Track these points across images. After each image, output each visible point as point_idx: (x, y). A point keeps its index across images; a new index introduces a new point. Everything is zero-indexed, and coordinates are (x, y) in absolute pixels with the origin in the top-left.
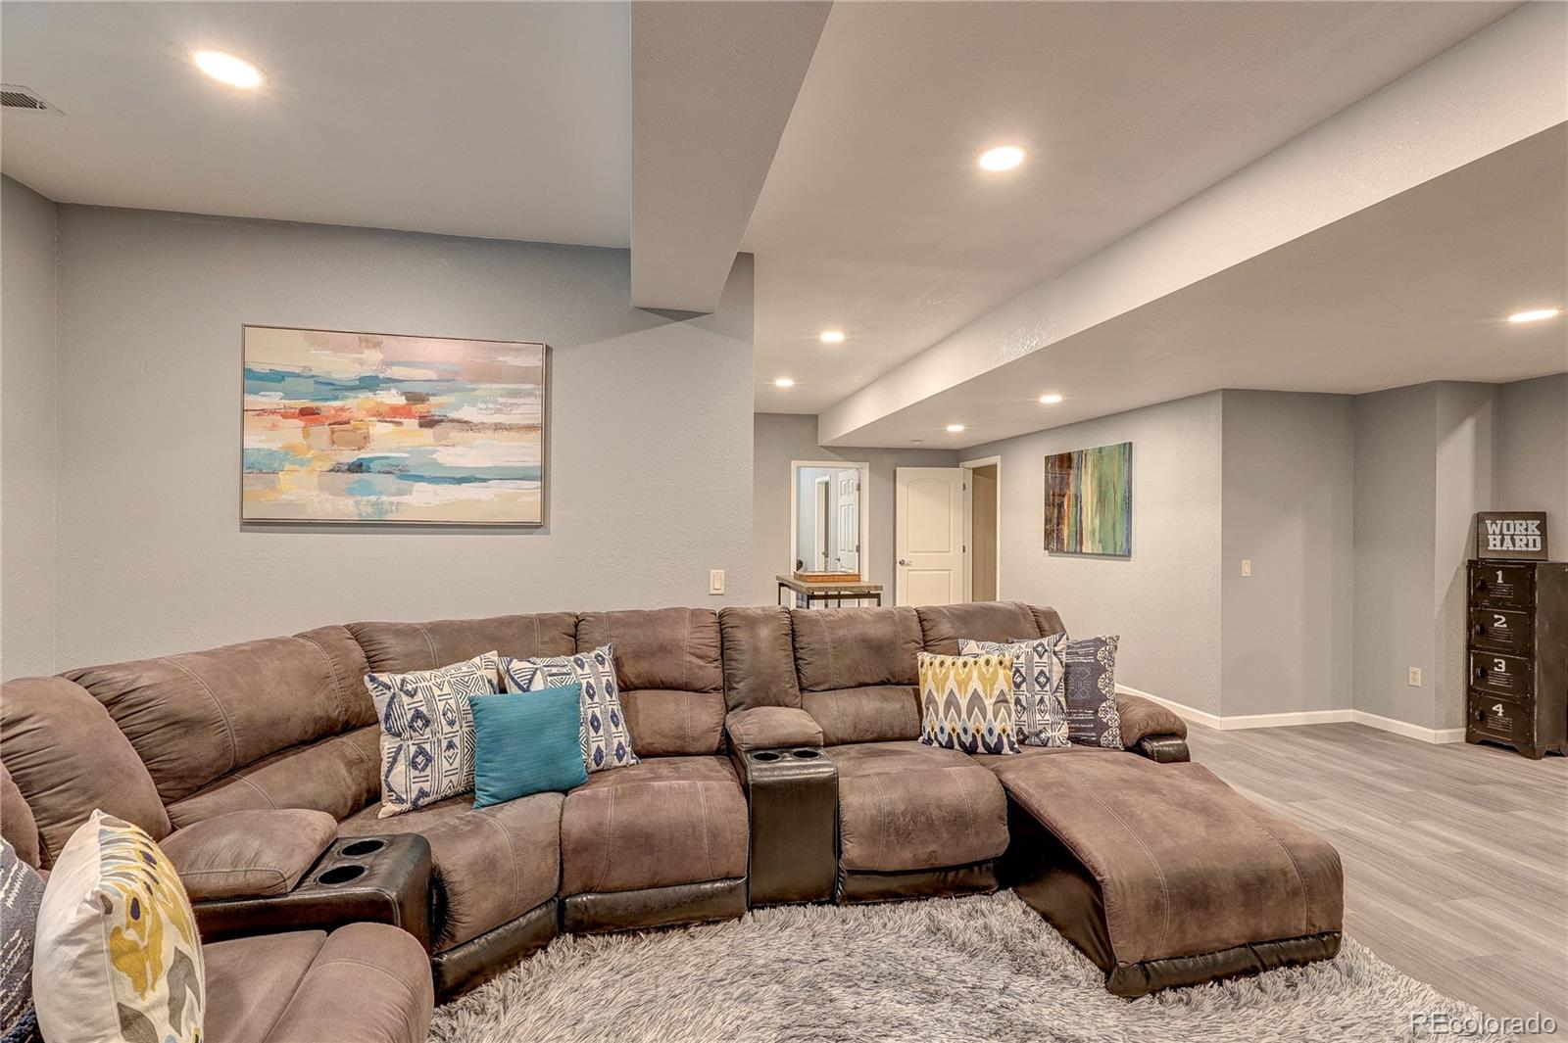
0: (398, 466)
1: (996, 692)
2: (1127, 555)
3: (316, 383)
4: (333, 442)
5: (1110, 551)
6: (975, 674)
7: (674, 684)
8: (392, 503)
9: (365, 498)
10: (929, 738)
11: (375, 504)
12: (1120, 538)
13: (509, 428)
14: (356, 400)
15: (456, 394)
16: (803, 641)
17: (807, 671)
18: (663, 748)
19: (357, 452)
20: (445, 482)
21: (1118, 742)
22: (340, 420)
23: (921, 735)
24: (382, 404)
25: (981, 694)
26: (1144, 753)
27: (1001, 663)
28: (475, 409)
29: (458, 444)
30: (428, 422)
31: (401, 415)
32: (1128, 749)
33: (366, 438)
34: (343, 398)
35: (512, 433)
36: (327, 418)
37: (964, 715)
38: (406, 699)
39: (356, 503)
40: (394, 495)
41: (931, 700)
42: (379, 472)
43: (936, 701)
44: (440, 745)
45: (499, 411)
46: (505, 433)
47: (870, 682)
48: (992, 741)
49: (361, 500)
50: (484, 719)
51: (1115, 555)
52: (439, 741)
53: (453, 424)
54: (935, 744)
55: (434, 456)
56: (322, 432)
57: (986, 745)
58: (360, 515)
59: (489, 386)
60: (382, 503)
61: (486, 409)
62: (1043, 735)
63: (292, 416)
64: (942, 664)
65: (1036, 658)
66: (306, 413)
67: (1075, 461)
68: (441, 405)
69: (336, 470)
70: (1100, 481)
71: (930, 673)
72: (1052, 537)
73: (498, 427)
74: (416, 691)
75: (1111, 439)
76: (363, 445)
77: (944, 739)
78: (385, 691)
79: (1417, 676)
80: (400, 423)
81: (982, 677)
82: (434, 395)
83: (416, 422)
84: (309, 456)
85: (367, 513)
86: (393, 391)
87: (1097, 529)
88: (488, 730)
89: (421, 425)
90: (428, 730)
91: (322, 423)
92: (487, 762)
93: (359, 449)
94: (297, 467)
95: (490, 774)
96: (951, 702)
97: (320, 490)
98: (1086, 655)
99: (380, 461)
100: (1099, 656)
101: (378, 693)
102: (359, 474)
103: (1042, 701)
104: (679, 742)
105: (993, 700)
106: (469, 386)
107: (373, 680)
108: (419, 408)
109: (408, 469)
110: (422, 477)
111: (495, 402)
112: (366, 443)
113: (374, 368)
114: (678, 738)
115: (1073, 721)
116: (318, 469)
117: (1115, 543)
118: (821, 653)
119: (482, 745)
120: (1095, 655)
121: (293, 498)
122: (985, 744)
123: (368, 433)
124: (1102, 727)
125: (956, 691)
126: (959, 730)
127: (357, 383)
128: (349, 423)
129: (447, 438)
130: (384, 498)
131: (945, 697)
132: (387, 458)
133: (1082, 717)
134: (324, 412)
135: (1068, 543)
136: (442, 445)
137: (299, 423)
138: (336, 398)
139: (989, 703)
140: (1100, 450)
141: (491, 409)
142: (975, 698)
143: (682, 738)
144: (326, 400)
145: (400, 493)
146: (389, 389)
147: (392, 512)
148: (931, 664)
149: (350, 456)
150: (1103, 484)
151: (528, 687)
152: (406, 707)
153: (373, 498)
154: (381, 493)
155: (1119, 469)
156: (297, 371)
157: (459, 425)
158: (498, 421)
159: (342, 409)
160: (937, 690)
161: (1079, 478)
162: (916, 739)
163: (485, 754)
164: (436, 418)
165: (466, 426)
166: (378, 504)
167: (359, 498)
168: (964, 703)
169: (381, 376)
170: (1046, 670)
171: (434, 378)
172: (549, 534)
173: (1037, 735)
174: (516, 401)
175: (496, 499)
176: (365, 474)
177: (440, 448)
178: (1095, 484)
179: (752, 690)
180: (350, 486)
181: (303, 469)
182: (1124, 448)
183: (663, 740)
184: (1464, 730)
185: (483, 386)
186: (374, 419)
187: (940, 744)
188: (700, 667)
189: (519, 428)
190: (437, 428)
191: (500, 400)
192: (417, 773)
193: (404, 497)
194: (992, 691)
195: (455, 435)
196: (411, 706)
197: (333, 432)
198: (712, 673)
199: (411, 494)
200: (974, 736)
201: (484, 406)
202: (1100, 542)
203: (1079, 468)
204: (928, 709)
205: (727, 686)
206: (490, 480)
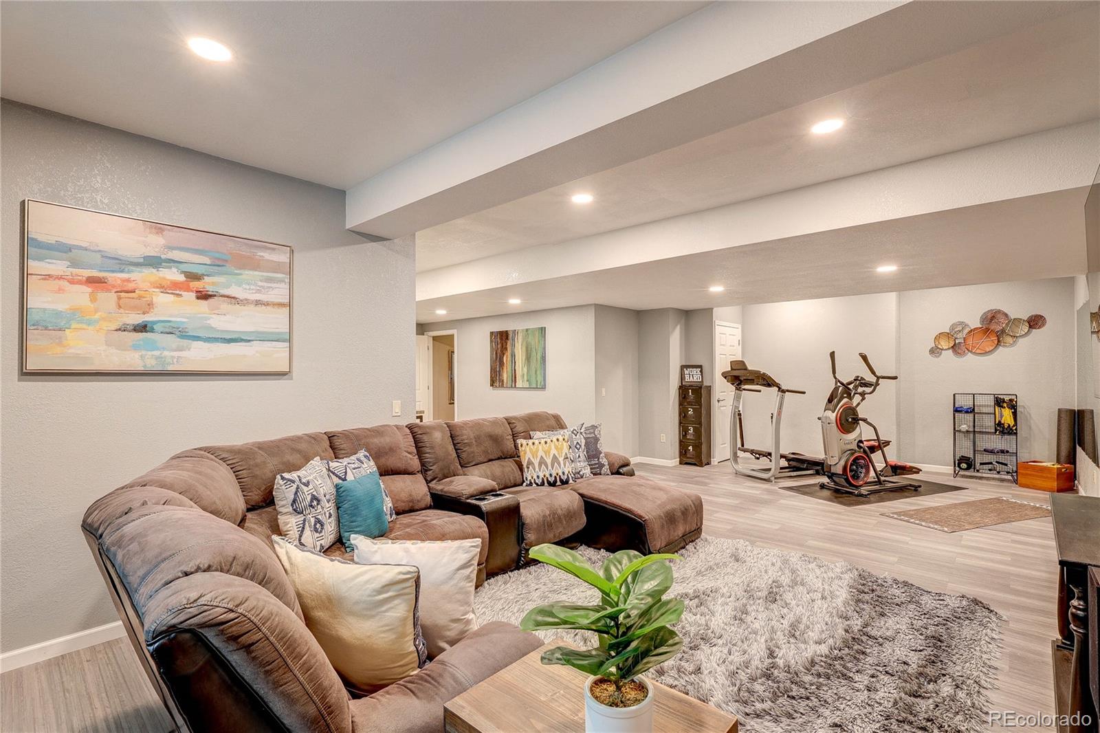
0: (178, 328)
1: (564, 454)
2: (544, 388)
3: (103, 256)
4: (120, 307)
5: (534, 386)
6: (553, 447)
7: (398, 471)
8: (173, 357)
9: (149, 353)
10: (531, 483)
11: (157, 358)
12: (540, 378)
13: (267, 304)
14: (140, 274)
15: (225, 276)
16: (458, 440)
17: (464, 455)
18: (403, 509)
19: (142, 316)
20: (218, 342)
21: (609, 472)
22: (125, 289)
23: (524, 482)
24: (164, 279)
25: (557, 455)
26: (620, 474)
27: (564, 439)
28: (241, 288)
29: (228, 313)
30: (204, 296)
31: (180, 289)
32: (612, 474)
33: (150, 305)
34: (129, 272)
35: (268, 308)
36: (114, 286)
37: (550, 467)
38: (305, 489)
39: (141, 356)
40: (176, 351)
41: (530, 463)
42: (162, 333)
43: (533, 463)
44: (326, 516)
45: (259, 291)
46: (264, 307)
47: (493, 458)
48: (565, 478)
49: (146, 355)
50: (347, 496)
51: (537, 388)
52: (325, 513)
53: (223, 298)
54: (534, 485)
55: (208, 322)
56: (108, 299)
57: (561, 481)
58: (145, 366)
59: (251, 272)
60: (165, 357)
61: (249, 289)
62: (581, 473)
63: (80, 283)
64: (533, 444)
65: (574, 436)
66: (91, 281)
67: (510, 337)
68: (213, 284)
69: (123, 329)
70: (527, 348)
71: (528, 449)
72: (496, 379)
73: (258, 303)
74: (308, 482)
75: (533, 324)
76: (148, 310)
77: (539, 481)
78: (292, 484)
79: (663, 438)
80: (181, 295)
81: (556, 448)
82: (208, 275)
83: (193, 295)
84: (97, 316)
85: (151, 364)
86: (174, 270)
87: (526, 374)
88: (351, 502)
89: (198, 298)
90: (319, 506)
91: (108, 290)
92: (352, 522)
93: (144, 313)
94: (84, 326)
95: (355, 529)
96: (542, 462)
97: (107, 345)
98: (590, 433)
99: (163, 324)
100: (596, 433)
101: (288, 486)
102: (144, 333)
103: (579, 456)
104: (411, 504)
105: (563, 458)
106: (236, 271)
107: (283, 478)
108: (196, 285)
109: (187, 330)
110: (199, 337)
111: (256, 284)
112: (149, 309)
113: (157, 250)
114: (410, 502)
115: (592, 465)
116: (105, 328)
117: (537, 382)
118: (469, 445)
119: (349, 512)
120: (594, 433)
121: (79, 352)
122: (560, 479)
123: (152, 301)
124: (602, 466)
125: (544, 456)
126: (548, 476)
127: (142, 260)
128: (134, 292)
129: (218, 308)
130: (166, 353)
131: (538, 460)
132: (169, 321)
133: (593, 462)
134: (110, 281)
135: (507, 383)
136: (215, 314)
137: (87, 289)
138: (122, 271)
139: (561, 459)
140: (527, 330)
141: (253, 289)
142: (555, 459)
143: (412, 501)
144: (113, 271)
145: (180, 349)
146: (170, 268)
147: (173, 364)
148: (527, 444)
149: (136, 319)
150: (529, 349)
151: (345, 477)
152: (306, 494)
153: (157, 353)
154: (164, 349)
155: (539, 342)
156: (84, 245)
157: (229, 300)
158: (258, 299)
159: (128, 281)
160: (533, 458)
161: (513, 345)
162: (522, 485)
163: (351, 517)
164: (210, 293)
165: (233, 300)
166: (162, 358)
167: (144, 352)
168: (549, 461)
169: (163, 257)
170: (579, 442)
171: (208, 263)
172: (292, 379)
173: (579, 473)
174: (269, 285)
175: (257, 355)
176: (149, 334)
177: (213, 316)
178: (524, 349)
179: (442, 469)
180: (135, 343)
181: (90, 328)
182: (542, 330)
183: (403, 504)
184: (678, 459)
185: (247, 272)
186: (158, 290)
187: (537, 484)
188: (411, 459)
189: (274, 305)
190: (211, 301)
191: (260, 284)
192: (318, 535)
193: (184, 352)
194: (562, 453)
195: (225, 306)
196: (309, 492)
197: (119, 298)
198: (415, 463)
199: (189, 350)
200: (555, 477)
201: (248, 287)
202: (527, 381)
203: (513, 340)
204: (528, 468)
205: (424, 470)
206: (252, 341)
